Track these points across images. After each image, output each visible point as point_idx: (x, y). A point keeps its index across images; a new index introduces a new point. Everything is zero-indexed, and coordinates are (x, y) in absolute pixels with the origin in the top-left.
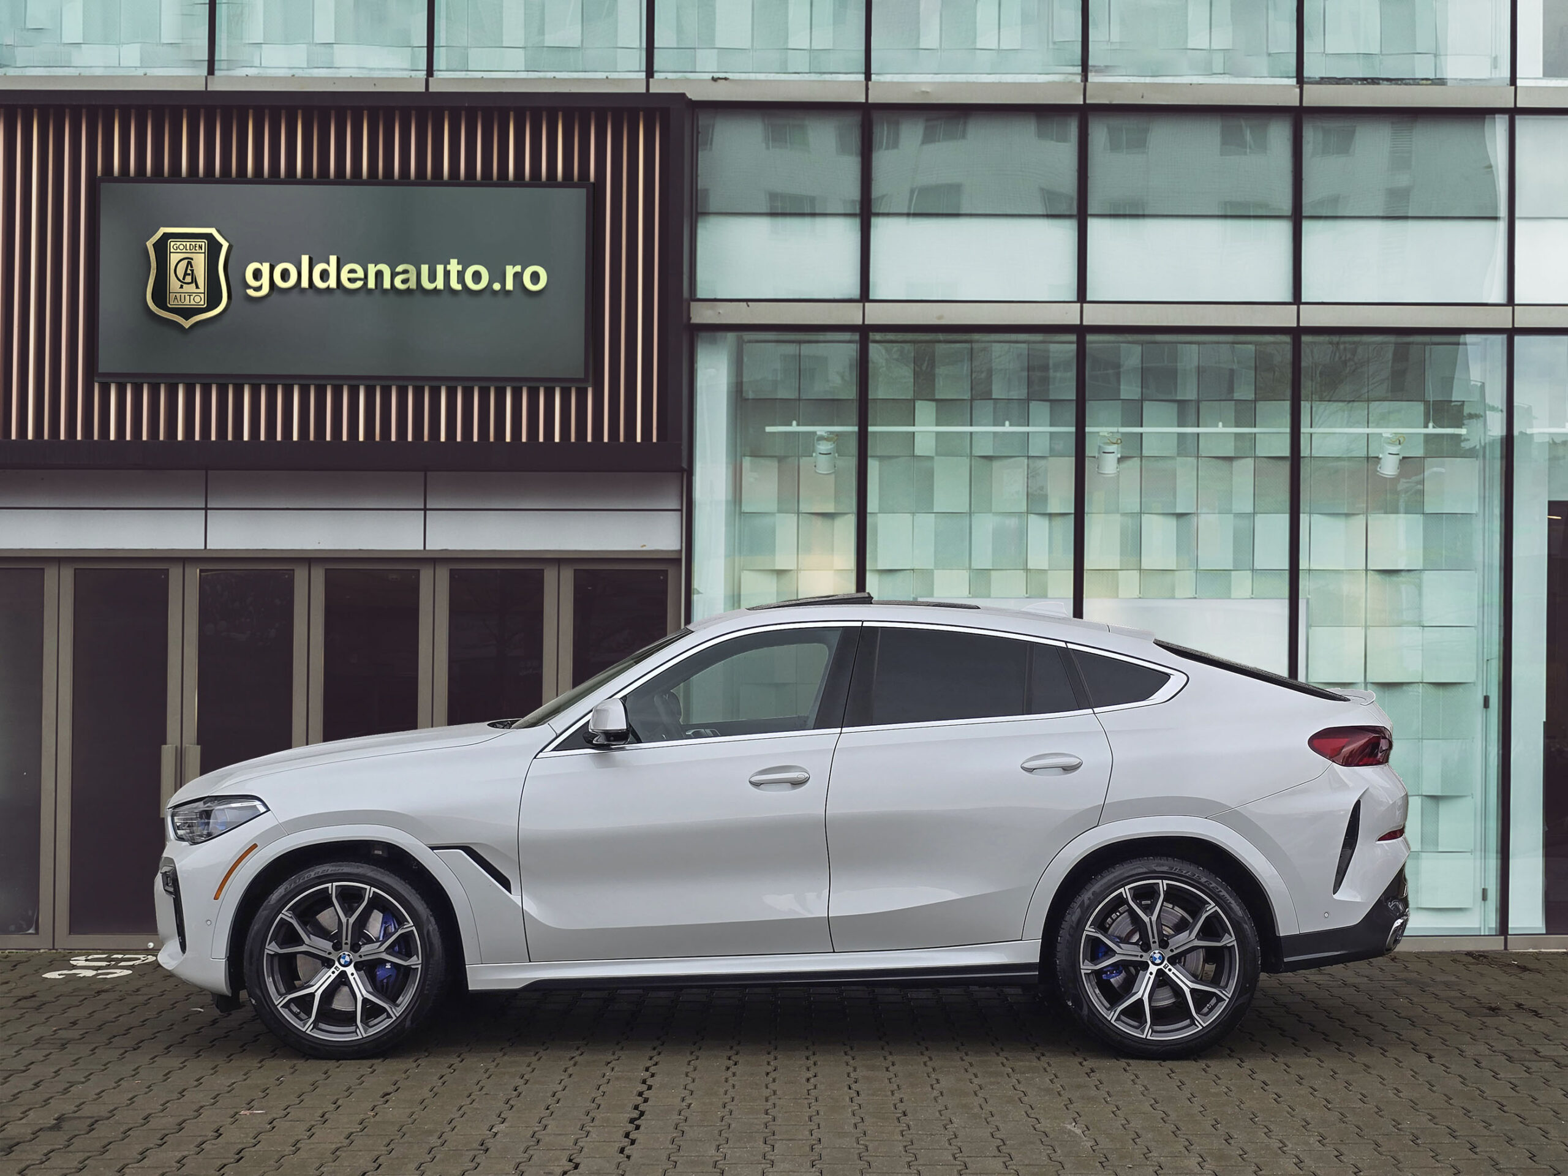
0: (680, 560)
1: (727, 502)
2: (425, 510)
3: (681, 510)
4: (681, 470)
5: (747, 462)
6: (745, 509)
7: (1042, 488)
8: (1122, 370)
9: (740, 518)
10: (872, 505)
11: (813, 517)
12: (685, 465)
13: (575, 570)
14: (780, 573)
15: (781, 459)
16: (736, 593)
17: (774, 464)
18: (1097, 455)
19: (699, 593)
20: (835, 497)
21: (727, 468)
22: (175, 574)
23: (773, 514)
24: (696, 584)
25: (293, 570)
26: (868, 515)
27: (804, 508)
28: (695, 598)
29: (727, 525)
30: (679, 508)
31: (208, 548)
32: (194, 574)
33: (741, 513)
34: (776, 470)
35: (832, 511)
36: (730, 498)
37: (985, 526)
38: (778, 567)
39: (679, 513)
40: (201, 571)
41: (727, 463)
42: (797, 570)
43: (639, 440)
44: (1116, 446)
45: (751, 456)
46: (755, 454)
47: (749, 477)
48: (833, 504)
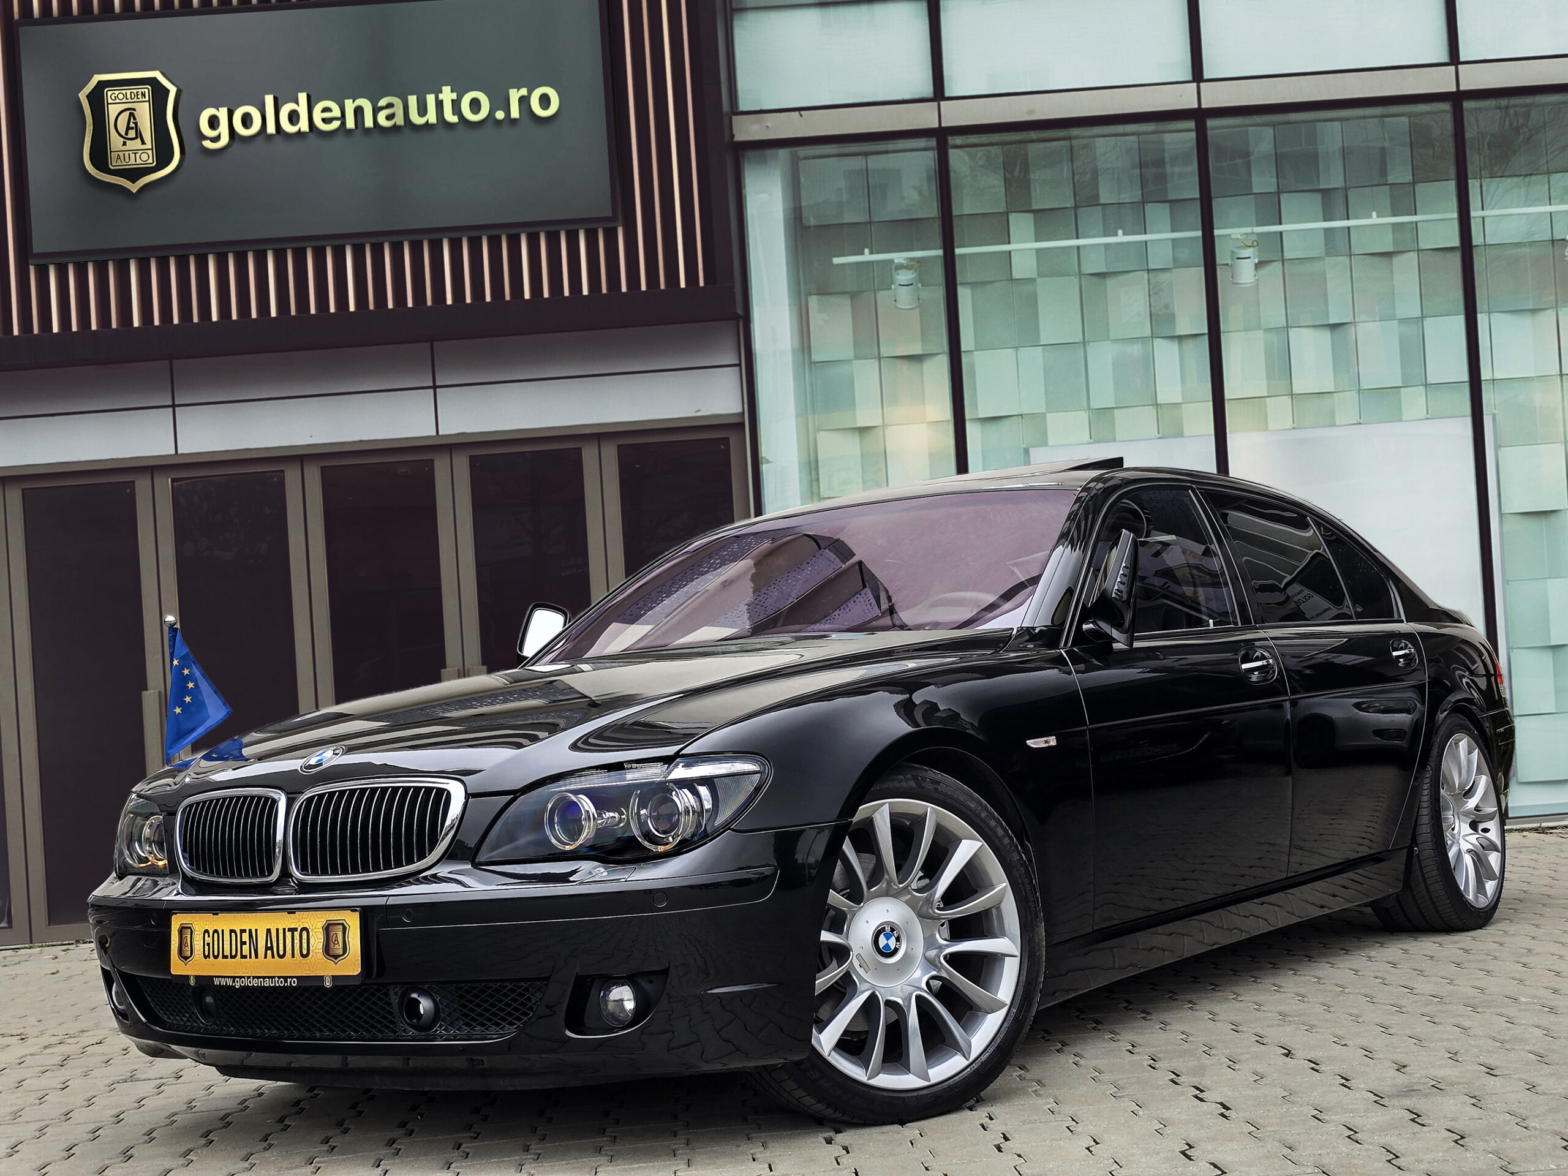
0: (743, 424)
1: (794, 351)
2: (435, 387)
3: (739, 365)
4: (737, 318)
5: (813, 301)
6: (816, 357)
7: (1167, 307)
8: (1252, 158)
9: (811, 370)
10: (966, 342)
11: (898, 362)
12: (740, 311)
13: (618, 446)
14: (863, 431)
15: (854, 295)
16: (812, 459)
17: (847, 302)
18: (1229, 262)
19: (768, 462)
20: (922, 336)
21: (791, 310)
22: (142, 486)
23: (849, 361)
24: (764, 451)
25: (283, 471)
26: (963, 354)
27: (884, 352)
28: (764, 468)
29: (796, 378)
30: (737, 362)
31: (179, 452)
32: (165, 485)
33: (811, 363)
34: (849, 309)
35: (920, 352)
36: (797, 345)
37: (1102, 357)
38: (859, 425)
39: (737, 368)
40: (173, 480)
41: (790, 305)
42: (884, 426)
43: (683, 285)
44: (1251, 250)
45: (817, 294)
46: (823, 291)
47: (817, 319)
48: (920, 344)
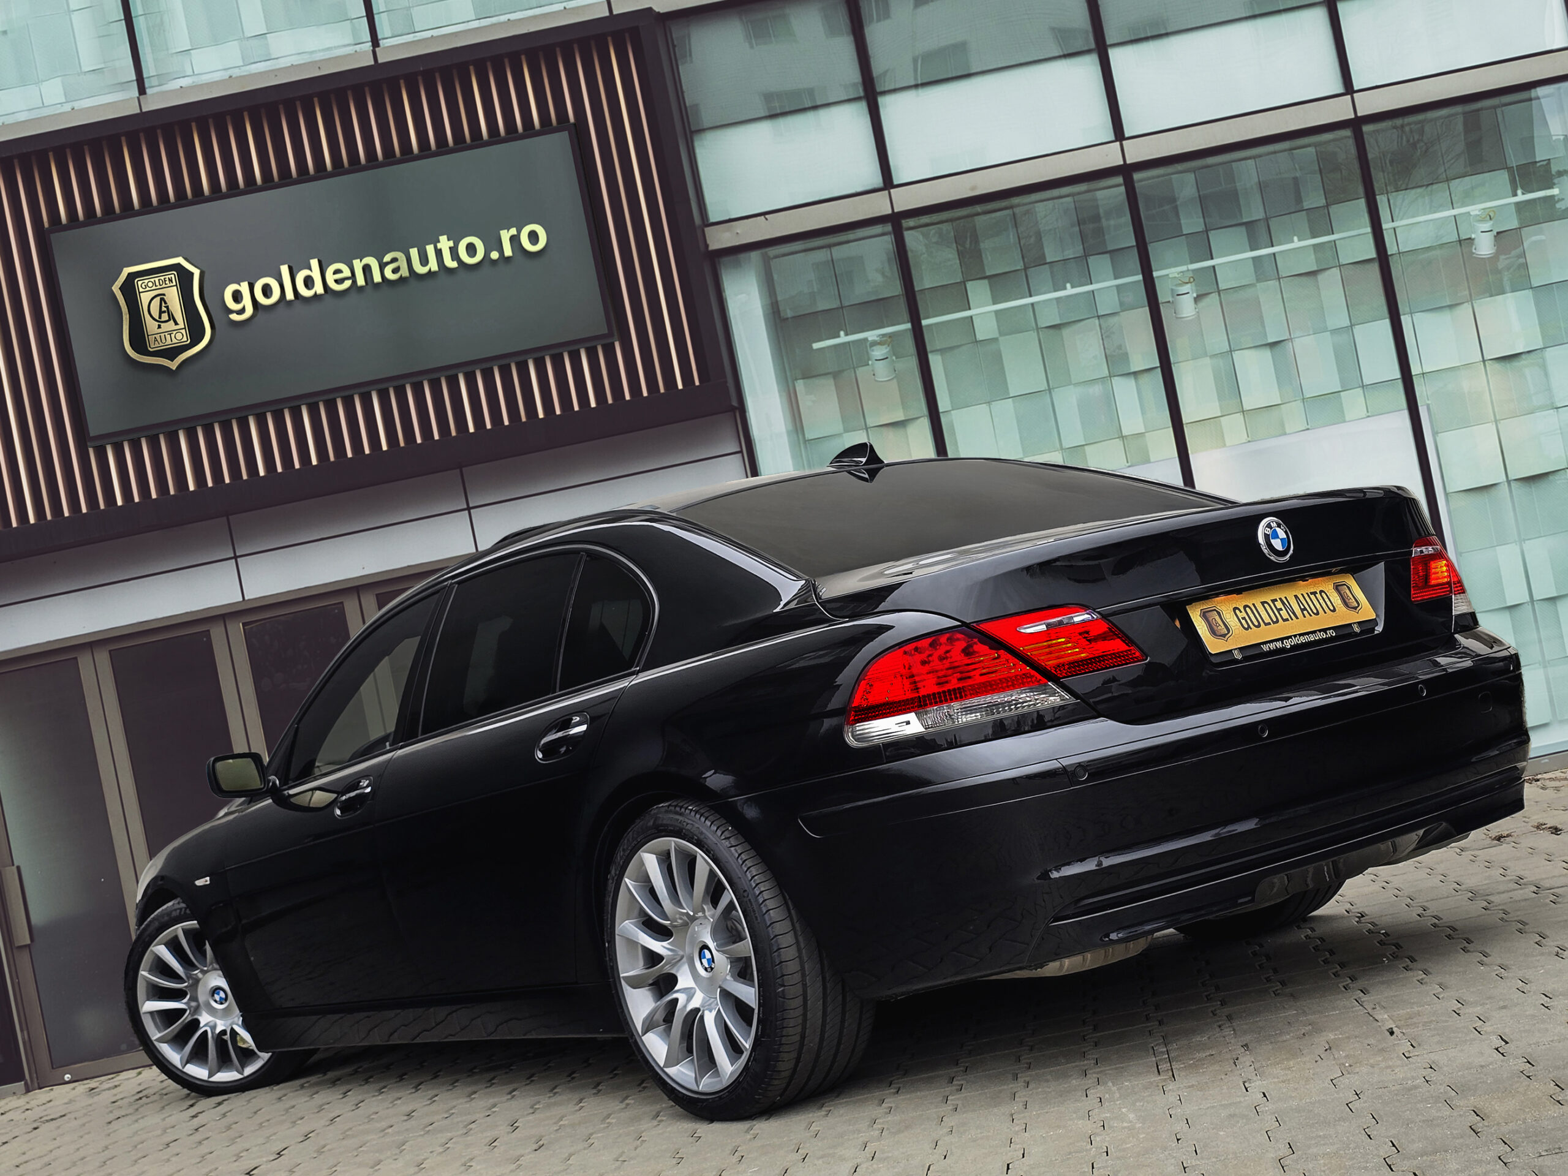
1: (789, 433)
2: (469, 509)
3: (741, 452)
4: (733, 409)
5: (800, 385)
6: (809, 435)
7: (1120, 347)
8: (1178, 203)
9: (806, 448)
10: (943, 404)
11: (883, 429)
12: (735, 403)
15: (836, 375)
17: (829, 382)
18: (1171, 300)
20: (903, 403)
21: (781, 396)
22: (217, 633)
23: (839, 435)
25: (342, 603)
26: (941, 415)
27: (871, 422)
29: (793, 457)
30: (739, 450)
31: (246, 598)
32: (237, 629)
33: (806, 441)
34: (833, 388)
35: (903, 419)
36: (790, 427)
37: (1068, 400)
39: (739, 455)
40: (244, 625)
41: (779, 391)
43: (680, 386)
44: (1189, 286)
45: (803, 378)
46: (807, 376)
47: (806, 401)
48: (902, 410)
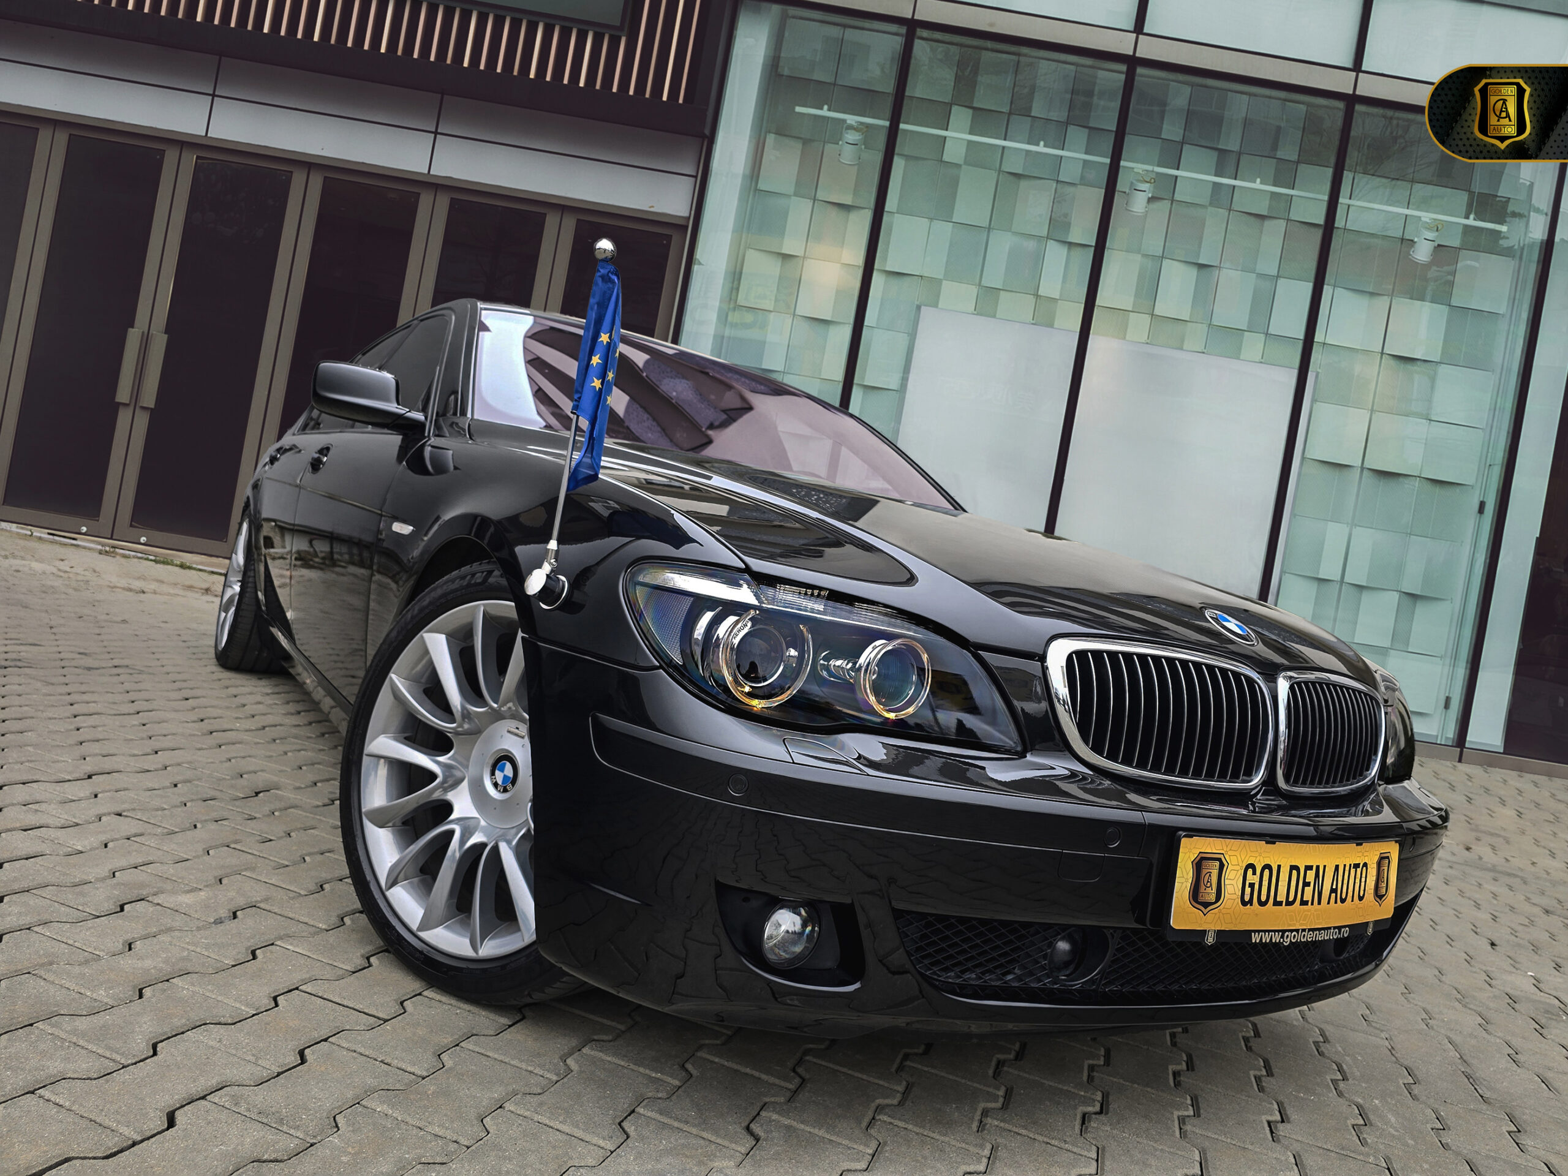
0: (687, 227)
1: (744, 176)
2: (436, 133)
3: (696, 177)
4: (703, 136)
5: (771, 139)
6: (761, 186)
7: (1066, 215)
8: (1167, 108)
9: (754, 195)
10: (891, 204)
11: (830, 207)
12: (707, 132)
13: (578, 220)
14: (786, 257)
15: (806, 142)
16: (738, 270)
17: (798, 146)
18: (1127, 191)
19: (700, 264)
20: (855, 190)
21: (750, 141)
22: (171, 156)
23: (788, 196)
24: (699, 254)
25: (292, 172)
26: (885, 214)
27: (820, 195)
28: (696, 268)
29: (740, 200)
30: (694, 174)
31: (209, 135)
32: (190, 160)
33: (756, 190)
34: (799, 153)
35: (850, 203)
36: (748, 172)
37: (1002, 244)
38: (784, 251)
39: (694, 179)
40: (198, 157)
41: (750, 137)
42: (804, 257)
43: (665, 98)
44: (1148, 185)
45: (776, 134)
46: (781, 132)
47: (770, 154)
48: (852, 196)
